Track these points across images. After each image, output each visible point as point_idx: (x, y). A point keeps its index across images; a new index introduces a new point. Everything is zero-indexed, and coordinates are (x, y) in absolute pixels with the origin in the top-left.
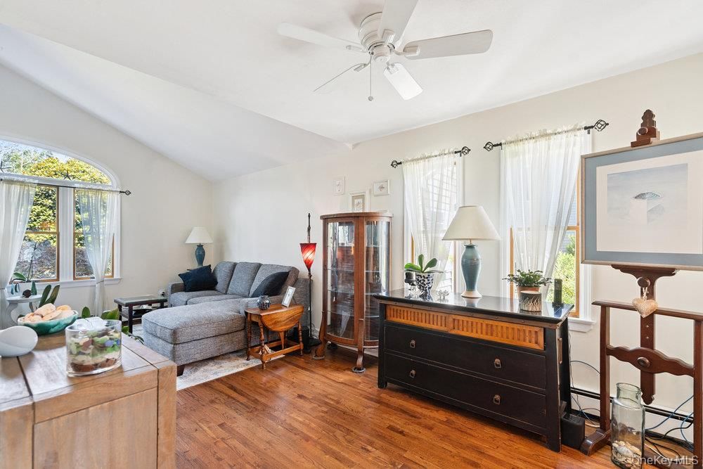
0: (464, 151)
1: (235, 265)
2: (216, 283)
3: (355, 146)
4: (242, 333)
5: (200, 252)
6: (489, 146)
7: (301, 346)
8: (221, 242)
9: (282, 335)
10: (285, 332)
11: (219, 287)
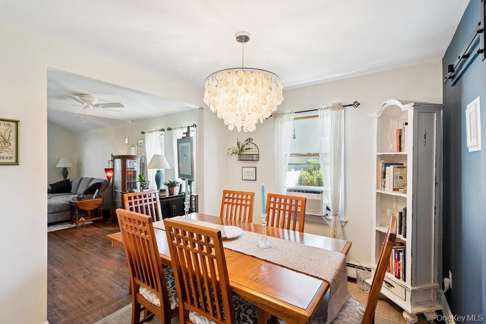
0: (163, 130)
1: (82, 178)
2: (71, 188)
3: (132, 122)
4: (70, 212)
5: (65, 171)
6: (169, 129)
7: (102, 218)
8: (79, 166)
9: (89, 212)
10: (91, 211)
11: (72, 191)
